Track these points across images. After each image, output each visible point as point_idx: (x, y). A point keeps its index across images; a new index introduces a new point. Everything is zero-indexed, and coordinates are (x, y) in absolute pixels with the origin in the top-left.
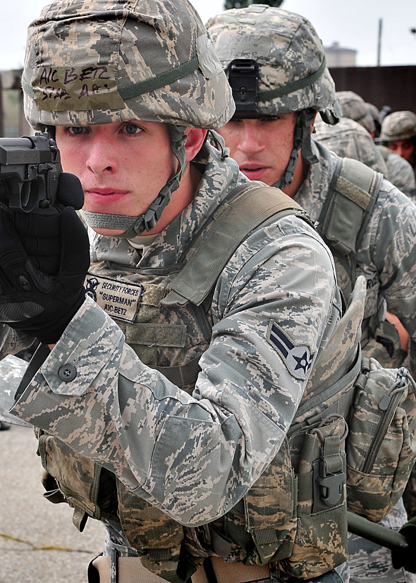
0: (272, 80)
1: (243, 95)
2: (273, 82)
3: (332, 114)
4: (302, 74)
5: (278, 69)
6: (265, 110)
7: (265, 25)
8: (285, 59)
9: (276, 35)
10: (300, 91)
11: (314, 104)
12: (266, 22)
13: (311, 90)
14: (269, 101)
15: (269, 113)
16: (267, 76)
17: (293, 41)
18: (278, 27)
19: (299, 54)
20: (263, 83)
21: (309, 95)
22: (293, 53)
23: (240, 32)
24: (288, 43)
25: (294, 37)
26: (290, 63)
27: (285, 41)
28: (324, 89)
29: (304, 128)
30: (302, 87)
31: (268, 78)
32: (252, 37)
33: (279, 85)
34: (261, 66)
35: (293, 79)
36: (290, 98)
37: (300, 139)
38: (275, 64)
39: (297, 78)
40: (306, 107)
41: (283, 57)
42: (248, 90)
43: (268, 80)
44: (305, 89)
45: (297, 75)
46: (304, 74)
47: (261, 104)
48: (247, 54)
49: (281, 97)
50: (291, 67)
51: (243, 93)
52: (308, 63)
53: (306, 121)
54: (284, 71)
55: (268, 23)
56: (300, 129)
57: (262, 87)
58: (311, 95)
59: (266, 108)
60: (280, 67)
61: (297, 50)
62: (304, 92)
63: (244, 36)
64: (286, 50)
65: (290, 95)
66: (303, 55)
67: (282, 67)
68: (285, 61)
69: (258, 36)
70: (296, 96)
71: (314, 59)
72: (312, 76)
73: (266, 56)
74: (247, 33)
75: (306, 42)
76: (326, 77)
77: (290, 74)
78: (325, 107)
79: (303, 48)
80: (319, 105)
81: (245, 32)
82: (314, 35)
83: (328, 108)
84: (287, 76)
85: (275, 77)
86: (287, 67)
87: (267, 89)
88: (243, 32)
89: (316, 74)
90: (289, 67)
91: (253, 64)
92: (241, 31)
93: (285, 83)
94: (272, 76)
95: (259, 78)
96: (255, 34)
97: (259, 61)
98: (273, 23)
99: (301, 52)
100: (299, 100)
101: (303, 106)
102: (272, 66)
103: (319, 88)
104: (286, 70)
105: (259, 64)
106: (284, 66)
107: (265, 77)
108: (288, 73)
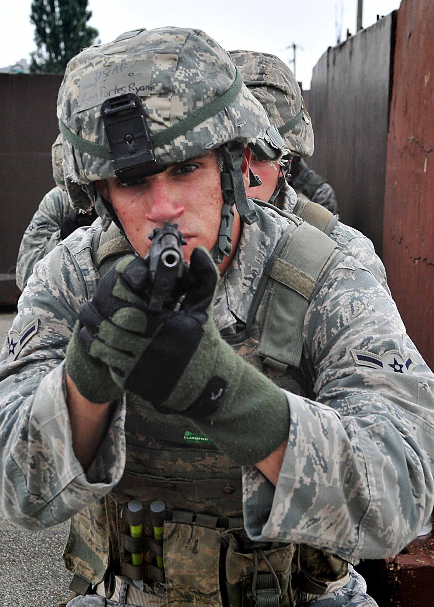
0: (166, 114)
1: (131, 145)
2: (168, 116)
3: (269, 145)
4: (205, 97)
5: (169, 97)
6: (167, 157)
7: (141, 47)
8: (175, 81)
9: (156, 55)
10: (210, 120)
11: (237, 135)
12: (141, 44)
13: (226, 117)
14: (169, 143)
15: (175, 160)
16: (157, 110)
17: (181, 55)
18: (158, 45)
19: (193, 71)
20: (154, 121)
21: (226, 123)
22: (185, 71)
23: (107, 64)
24: (175, 60)
25: (183, 50)
26: (183, 86)
27: (171, 59)
28: (247, 112)
29: (232, 173)
30: (212, 115)
31: (159, 112)
32: (124, 66)
33: (177, 118)
34: (145, 100)
35: (195, 106)
36: (198, 133)
37: (230, 188)
38: (162, 91)
39: (200, 104)
40: (225, 140)
41: (172, 80)
42: (135, 136)
43: (159, 115)
44: (217, 116)
45: (199, 100)
46: (208, 97)
47: (159, 151)
48: (122, 89)
49: (184, 134)
50: (187, 91)
51: (130, 142)
52: (211, 81)
53: (232, 161)
54: (178, 97)
55: (145, 45)
56: (227, 174)
57: (154, 127)
58: (228, 123)
59: (168, 154)
60: (171, 94)
61: (189, 67)
62: (217, 121)
63: (113, 68)
64: (175, 69)
65: (197, 129)
66: (201, 71)
67: (174, 92)
68: (176, 84)
69: (133, 61)
70: (207, 128)
71: (218, 74)
72: (223, 97)
73: (148, 84)
74: (116, 62)
75: (202, 56)
76: (247, 99)
77: (188, 100)
78: (254, 137)
79: (198, 63)
80: (244, 135)
81: (114, 62)
82: (213, 47)
83: (258, 136)
84: (184, 104)
85: (168, 109)
86: (181, 91)
87: (162, 128)
88: (110, 63)
89: (227, 94)
90: (184, 90)
91: (132, 99)
92: (108, 62)
93: (184, 113)
94: (163, 109)
95: (147, 116)
96: (127, 60)
97: (141, 94)
98: (150, 43)
99: (197, 69)
100: (212, 133)
101: (221, 139)
102: (160, 95)
103: (239, 112)
104: (181, 96)
105: (142, 97)
106: (176, 91)
107: (154, 112)
108: (185, 100)
